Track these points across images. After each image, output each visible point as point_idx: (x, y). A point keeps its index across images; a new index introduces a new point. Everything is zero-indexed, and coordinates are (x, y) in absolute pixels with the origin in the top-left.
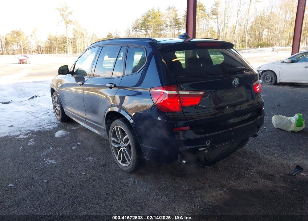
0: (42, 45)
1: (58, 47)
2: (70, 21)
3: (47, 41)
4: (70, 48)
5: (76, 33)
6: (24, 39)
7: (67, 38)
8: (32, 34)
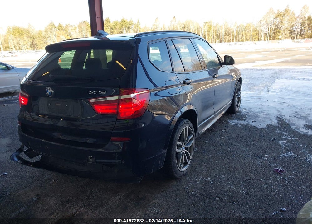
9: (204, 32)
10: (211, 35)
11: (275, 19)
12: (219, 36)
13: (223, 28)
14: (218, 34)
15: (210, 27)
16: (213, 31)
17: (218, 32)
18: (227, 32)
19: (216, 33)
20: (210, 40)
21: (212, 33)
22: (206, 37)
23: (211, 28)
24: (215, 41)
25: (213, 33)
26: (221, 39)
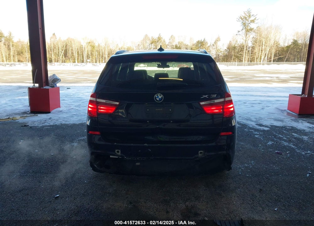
0: (221, 54)
1: (235, 56)
2: (251, 29)
3: (226, 50)
4: (247, 56)
5: (255, 41)
6: (206, 48)
7: (245, 47)
8: (214, 44)
9: (87, 51)
10: (94, 55)
11: (150, 45)
12: (103, 56)
13: (106, 49)
14: (102, 54)
15: (93, 47)
16: (97, 51)
17: (102, 52)
18: (110, 53)
19: (99, 53)
20: (94, 60)
21: (95, 53)
22: (90, 57)
23: (95, 48)
24: (100, 61)
25: (97, 53)
26: (105, 59)
